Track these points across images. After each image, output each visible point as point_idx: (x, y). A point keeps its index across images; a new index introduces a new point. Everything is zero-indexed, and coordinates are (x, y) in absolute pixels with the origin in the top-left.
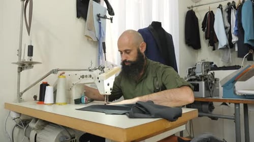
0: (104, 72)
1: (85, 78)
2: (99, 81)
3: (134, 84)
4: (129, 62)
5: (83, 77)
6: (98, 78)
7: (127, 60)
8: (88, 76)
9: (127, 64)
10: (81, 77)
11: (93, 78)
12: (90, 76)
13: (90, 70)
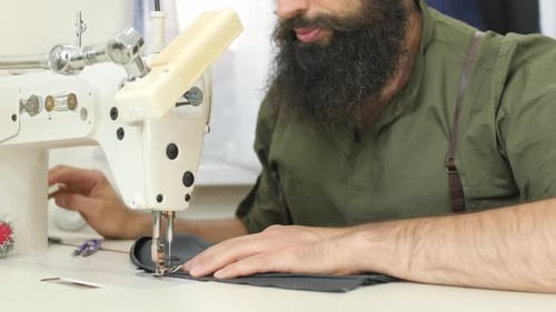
0: (144, 70)
1: (43, 113)
2: (121, 133)
3: (345, 145)
4: (320, 21)
5: (31, 106)
6: (114, 113)
7: (312, 13)
8: (61, 102)
9: (305, 37)
10: (22, 107)
11: (84, 113)
12: (72, 102)
13: (60, 65)
